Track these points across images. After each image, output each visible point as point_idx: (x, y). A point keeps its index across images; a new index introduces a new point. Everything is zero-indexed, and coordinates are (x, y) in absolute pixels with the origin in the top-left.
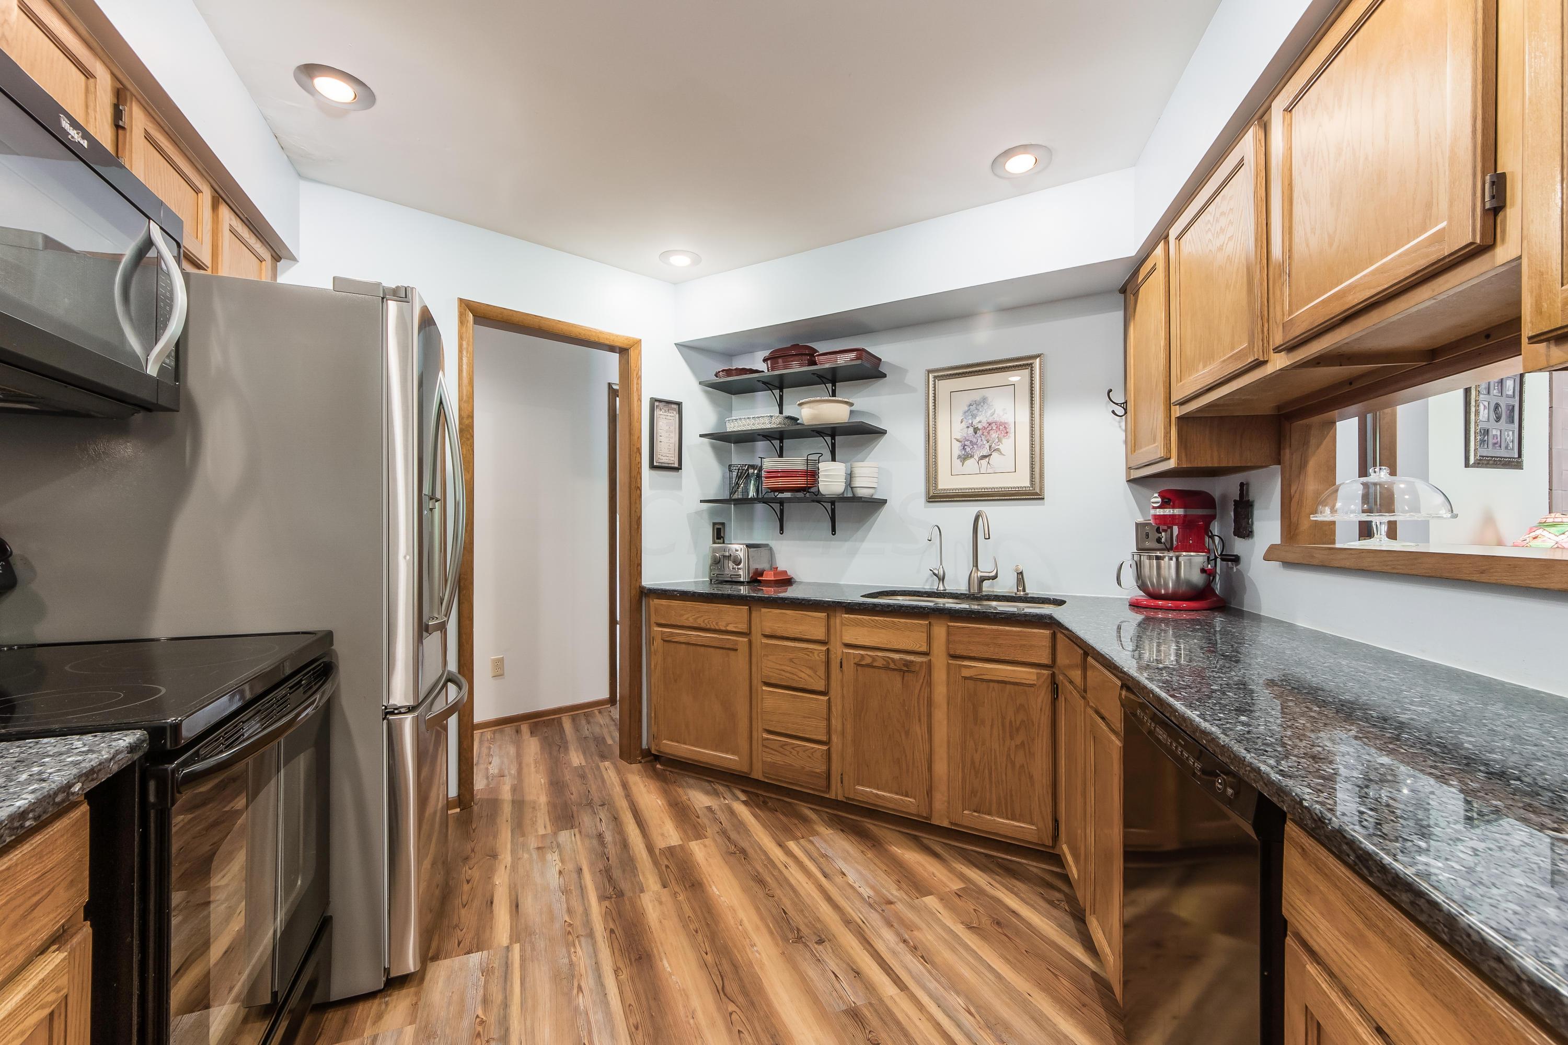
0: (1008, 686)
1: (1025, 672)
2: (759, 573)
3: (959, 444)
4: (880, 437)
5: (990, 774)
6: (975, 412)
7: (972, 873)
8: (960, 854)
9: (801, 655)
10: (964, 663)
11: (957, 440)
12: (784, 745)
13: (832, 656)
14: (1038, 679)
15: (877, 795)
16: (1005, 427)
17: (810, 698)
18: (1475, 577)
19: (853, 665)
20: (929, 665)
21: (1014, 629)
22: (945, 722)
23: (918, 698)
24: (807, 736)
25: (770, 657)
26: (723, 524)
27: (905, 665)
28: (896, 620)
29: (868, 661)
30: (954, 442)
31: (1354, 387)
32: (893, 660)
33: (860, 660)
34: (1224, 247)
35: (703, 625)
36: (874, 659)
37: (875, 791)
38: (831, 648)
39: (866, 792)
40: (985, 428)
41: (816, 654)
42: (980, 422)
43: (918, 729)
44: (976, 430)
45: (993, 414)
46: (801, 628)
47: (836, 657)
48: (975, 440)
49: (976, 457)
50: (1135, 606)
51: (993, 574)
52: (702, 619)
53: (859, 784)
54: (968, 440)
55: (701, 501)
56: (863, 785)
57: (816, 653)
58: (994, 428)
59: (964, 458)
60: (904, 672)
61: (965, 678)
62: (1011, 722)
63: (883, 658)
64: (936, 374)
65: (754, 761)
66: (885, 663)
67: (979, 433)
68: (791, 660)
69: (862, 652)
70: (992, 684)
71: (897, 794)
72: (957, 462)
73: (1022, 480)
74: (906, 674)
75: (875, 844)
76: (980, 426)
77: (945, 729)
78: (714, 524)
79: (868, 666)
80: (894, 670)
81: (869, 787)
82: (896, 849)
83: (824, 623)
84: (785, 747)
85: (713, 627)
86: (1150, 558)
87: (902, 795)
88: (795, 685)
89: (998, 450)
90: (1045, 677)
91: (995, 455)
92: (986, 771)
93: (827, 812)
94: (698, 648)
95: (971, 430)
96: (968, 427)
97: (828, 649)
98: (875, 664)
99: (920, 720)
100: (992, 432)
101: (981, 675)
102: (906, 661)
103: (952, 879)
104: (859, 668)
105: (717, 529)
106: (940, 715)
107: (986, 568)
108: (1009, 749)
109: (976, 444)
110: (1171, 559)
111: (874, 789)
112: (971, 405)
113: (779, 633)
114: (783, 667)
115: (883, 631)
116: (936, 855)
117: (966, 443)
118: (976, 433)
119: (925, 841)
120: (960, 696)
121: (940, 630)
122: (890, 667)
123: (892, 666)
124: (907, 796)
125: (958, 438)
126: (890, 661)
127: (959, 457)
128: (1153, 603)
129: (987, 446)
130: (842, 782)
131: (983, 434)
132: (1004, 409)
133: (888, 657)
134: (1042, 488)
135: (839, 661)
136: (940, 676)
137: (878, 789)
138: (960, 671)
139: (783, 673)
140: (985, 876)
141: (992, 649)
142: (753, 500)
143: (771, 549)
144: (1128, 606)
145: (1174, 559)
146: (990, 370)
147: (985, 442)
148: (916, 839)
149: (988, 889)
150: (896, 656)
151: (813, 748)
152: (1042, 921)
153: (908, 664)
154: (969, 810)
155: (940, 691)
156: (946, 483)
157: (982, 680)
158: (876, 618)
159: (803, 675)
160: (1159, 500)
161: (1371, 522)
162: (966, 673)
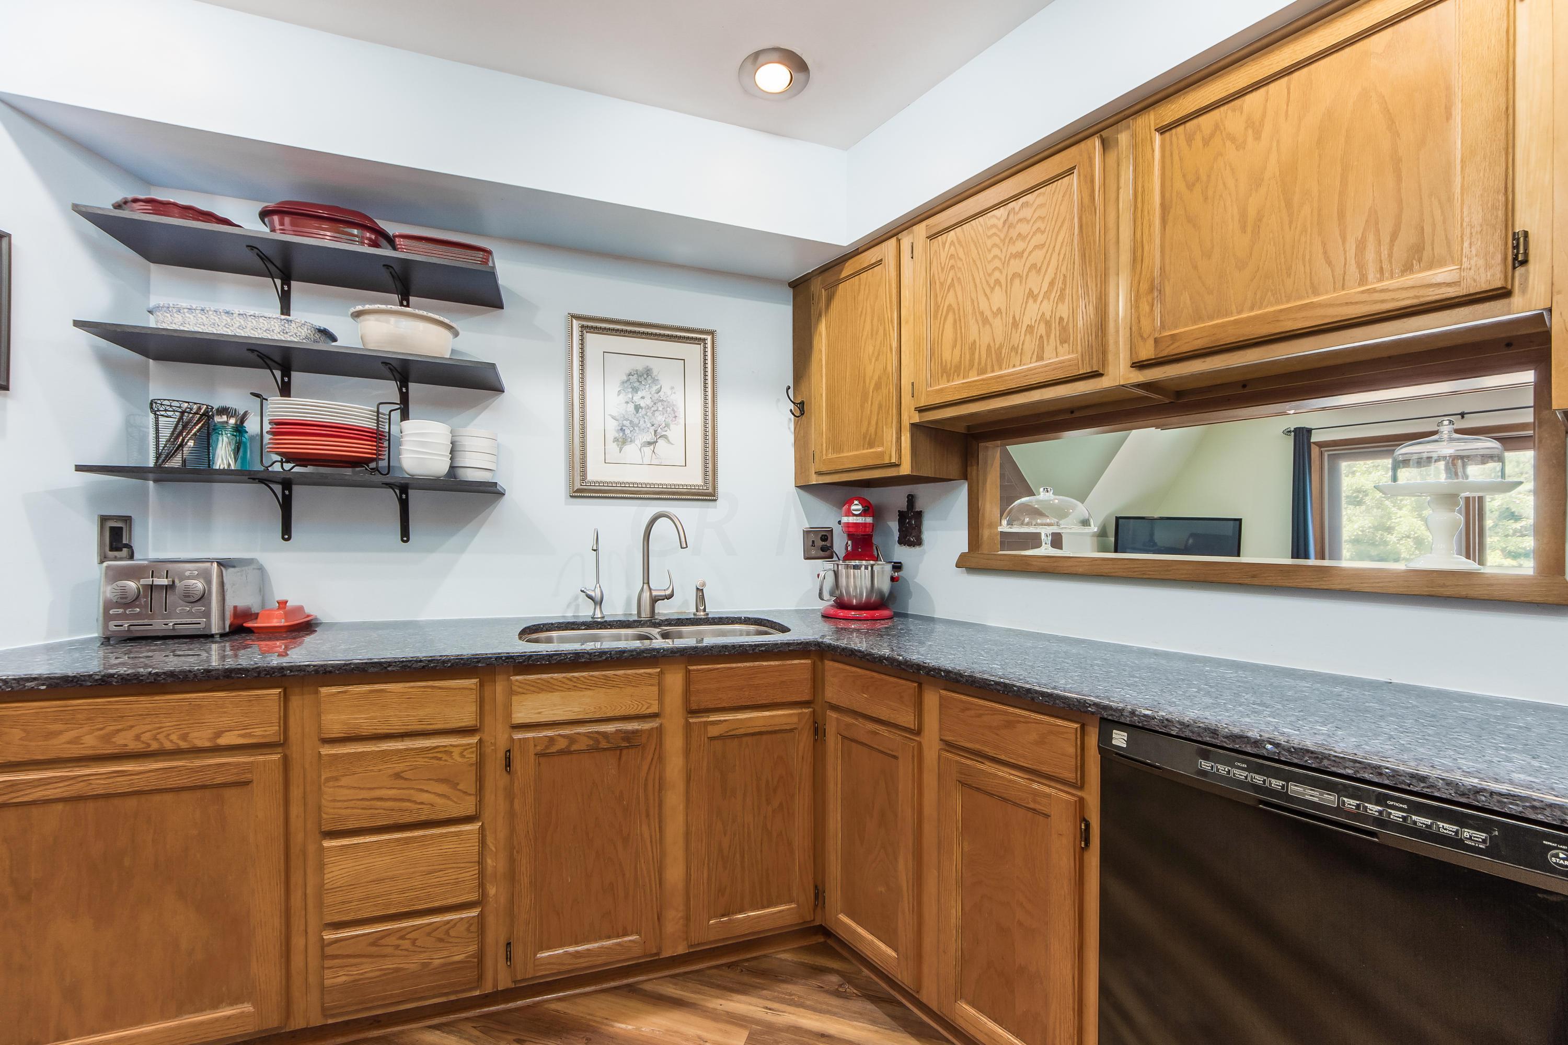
0: (764, 737)
1: (784, 715)
2: (247, 615)
3: (615, 423)
4: (496, 395)
5: (743, 857)
6: (637, 384)
7: (738, 1005)
8: (702, 983)
9: (421, 761)
10: (710, 719)
11: (614, 418)
12: (376, 941)
13: (489, 750)
14: (799, 720)
15: (577, 955)
16: (673, 410)
17: (441, 835)
18: (1248, 581)
19: (532, 757)
20: (660, 730)
21: (772, 663)
22: (681, 807)
23: (646, 785)
24: (436, 904)
25: (344, 781)
26: (128, 520)
27: (623, 739)
28: (610, 673)
29: (562, 744)
30: (608, 418)
31: (1076, 415)
32: (605, 735)
33: (547, 747)
34: (1025, 255)
35: (134, 746)
36: (572, 739)
37: (571, 949)
38: (486, 737)
39: (558, 956)
40: (648, 408)
41: (456, 756)
42: (643, 398)
43: (645, 829)
44: (637, 408)
45: (658, 392)
46: (421, 713)
47: (495, 751)
48: (636, 421)
49: (638, 443)
50: (826, 617)
51: (668, 592)
52: (131, 734)
53: (542, 949)
54: (627, 420)
55: (79, 468)
56: (549, 948)
57: (456, 752)
58: (660, 409)
59: (622, 441)
60: (621, 749)
61: (711, 739)
62: (767, 782)
63: (587, 735)
64: (585, 323)
65: (296, 993)
66: (591, 743)
67: (642, 412)
68: (398, 776)
69: (550, 733)
70: (745, 739)
71: (609, 937)
72: (613, 447)
73: (693, 477)
74: (625, 752)
75: (588, 1035)
76: (642, 405)
77: (681, 818)
78: (104, 519)
79: (562, 752)
80: (605, 749)
81: (561, 946)
82: (623, 1026)
83: (473, 697)
84: (383, 942)
85: (168, 746)
86: (847, 567)
87: (618, 936)
88: (407, 819)
89: (665, 437)
90: (807, 717)
91: (661, 442)
92: (738, 856)
93: (467, 1019)
94: (117, 801)
95: (631, 407)
96: (627, 403)
97: (480, 740)
98: (574, 747)
99: (648, 816)
100: (657, 414)
101: (734, 730)
102: (626, 732)
103: (726, 1032)
104: (542, 760)
105: (112, 529)
106: (674, 799)
107: (659, 585)
108: (765, 817)
109: (637, 425)
110: (866, 568)
111: (570, 945)
112: (630, 374)
113: (367, 730)
114: (378, 793)
115: (589, 693)
116: (677, 1003)
117: (625, 422)
118: (637, 412)
119: (648, 987)
120: (705, 764)
121: (675, 679)
122: (601, 746)
123: (604, 744)
124: (625, 934)
125: (615, 414)
126: (596, 736)
127: (616, 440)
128: (841, 613)
129: (652, 430)
130: (509, 958)
131: (646, 414)
132: (672, 388)
133: (597, 732)
134: (714, 488)
135: (501, 754)
136: (674, 743)
137: (577, 943)
138: (706, 729)
139: (379, 804)
140: (754, 1000)
141: (747, 693)
142: (226, 475)
143: (261, 569)
144: (820, 618)
145: (870, 568)
146: (656, 334)
147: (649, 425)
148: (632, 991)
149: (770, 1017)
150: (610, 728)
151: (448, 922)
152: (855, 1027)
153: (629, 737)
154: (716, 917)
155: (675, 766)
156: (597, 472)
157: (733, 737)
158: (576, 674)
159: (425, 797)
160: (860, 507)
161: (1039, 534)
162: (713, 731)
